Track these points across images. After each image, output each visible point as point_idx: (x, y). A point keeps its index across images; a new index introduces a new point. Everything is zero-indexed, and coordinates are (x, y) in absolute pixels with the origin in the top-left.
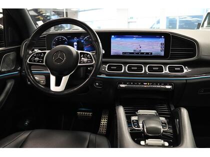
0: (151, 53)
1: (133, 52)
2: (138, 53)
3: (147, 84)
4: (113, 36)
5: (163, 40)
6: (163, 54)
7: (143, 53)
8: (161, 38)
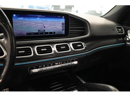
0: (54, 33)
1: (37, 32)
2: (42, 33)
3: (58, 64)
4: (14, 15)
5: (64, 20)
6: (64, 32)
7: (47, 33)
8: (62, 18)
